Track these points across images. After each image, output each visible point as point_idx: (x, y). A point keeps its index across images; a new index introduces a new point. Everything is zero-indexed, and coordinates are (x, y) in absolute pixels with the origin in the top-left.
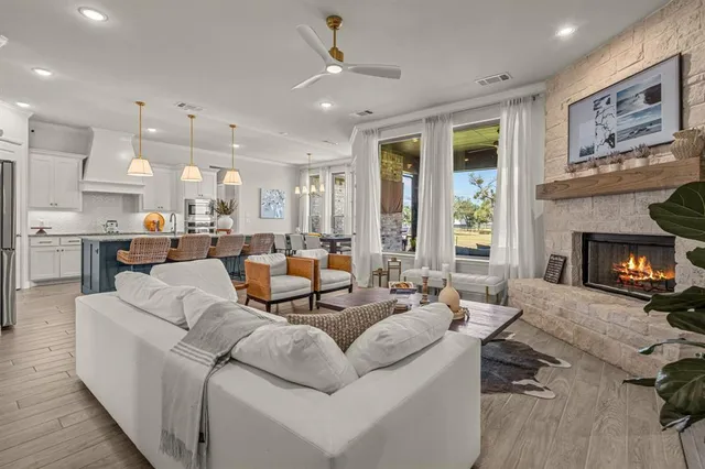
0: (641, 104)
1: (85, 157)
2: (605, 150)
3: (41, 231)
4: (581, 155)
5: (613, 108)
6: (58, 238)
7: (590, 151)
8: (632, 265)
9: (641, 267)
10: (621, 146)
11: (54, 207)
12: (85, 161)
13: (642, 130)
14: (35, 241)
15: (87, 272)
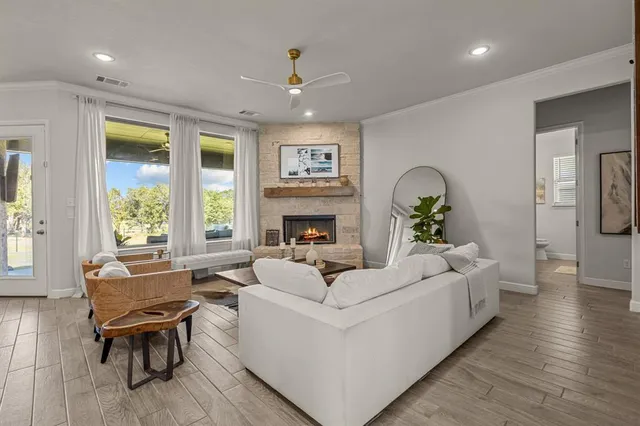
0: (323, 158)
2: (304, 175)
4: (290, 174)
5: (309, 155)
7: (295, 173)
8: (310, 232)
9: (314, 232)
10: (313, 175)
13: (323, 170)
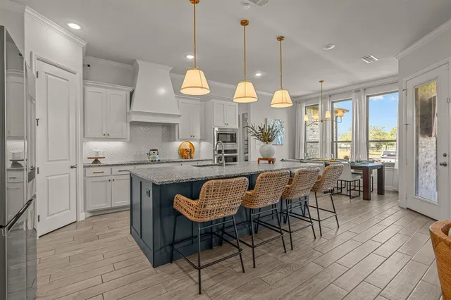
1: (131, 89)
3: (96, 161)
6: (109, 168)
11: (107, 137)
12: (132, 94)
14: (90, 171)
15: (136, 200)
